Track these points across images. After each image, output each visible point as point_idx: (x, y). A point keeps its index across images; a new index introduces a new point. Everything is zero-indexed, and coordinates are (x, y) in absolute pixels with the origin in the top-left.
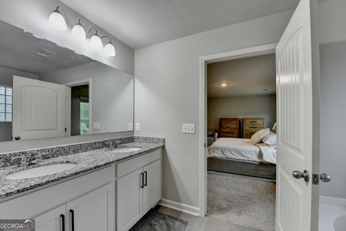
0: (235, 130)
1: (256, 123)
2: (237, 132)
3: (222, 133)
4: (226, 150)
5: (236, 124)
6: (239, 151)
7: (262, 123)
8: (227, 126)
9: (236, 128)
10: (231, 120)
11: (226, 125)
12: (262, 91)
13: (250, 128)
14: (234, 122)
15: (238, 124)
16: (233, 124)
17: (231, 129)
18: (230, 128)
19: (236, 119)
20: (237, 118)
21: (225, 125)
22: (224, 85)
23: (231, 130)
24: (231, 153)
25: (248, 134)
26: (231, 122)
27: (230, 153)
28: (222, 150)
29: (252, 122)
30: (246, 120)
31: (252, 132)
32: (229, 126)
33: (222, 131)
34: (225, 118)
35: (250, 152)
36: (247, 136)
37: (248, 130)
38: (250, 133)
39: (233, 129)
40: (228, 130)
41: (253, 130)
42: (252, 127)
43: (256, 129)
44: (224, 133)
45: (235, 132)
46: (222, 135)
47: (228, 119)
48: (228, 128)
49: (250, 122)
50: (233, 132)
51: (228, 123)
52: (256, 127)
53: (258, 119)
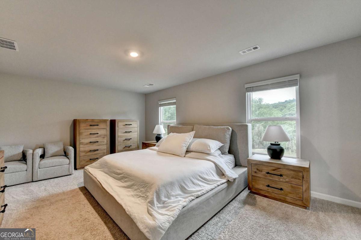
0: (104, 138)
2: (107, 141)
4: (185, 182)
5: (104, 128)
7: (137, 126)
9: (105, 135)
10: (98, 122)
11: (90, 130)
13: (124, 133)
14: (102, 126)
15: (108, 129)
16: (102, 129)
17: (97, 137)
18: (96, 135)
19: (105, 121)
20: (107, 120)
21: (88, 132)
23: (97, 138)
24: (193, 183)
25: (122, 141)
26: (98, 125)
28: (180, 184)
29: (126, 125)
30: (119, 122)
31: (126, 139)
32: (94, 131)
33: (82, 143)
34: (87, 120)
35: (210, 171)
36: (120, 145)
37: (121, 137)
38: (124, 140)
39: (100, 136)
40: (93, 139)
41: (128, 136)
42: (126, 132)
43: (130, 134)
44: (85, 145)
45: (104, 142)
46: (82, 149)
47: (93, 120)
48: (92, 136)
49: (125, 125)
50: (101, 142)
51: (92, 127)
52: (131, 132)
53: (132, 121)
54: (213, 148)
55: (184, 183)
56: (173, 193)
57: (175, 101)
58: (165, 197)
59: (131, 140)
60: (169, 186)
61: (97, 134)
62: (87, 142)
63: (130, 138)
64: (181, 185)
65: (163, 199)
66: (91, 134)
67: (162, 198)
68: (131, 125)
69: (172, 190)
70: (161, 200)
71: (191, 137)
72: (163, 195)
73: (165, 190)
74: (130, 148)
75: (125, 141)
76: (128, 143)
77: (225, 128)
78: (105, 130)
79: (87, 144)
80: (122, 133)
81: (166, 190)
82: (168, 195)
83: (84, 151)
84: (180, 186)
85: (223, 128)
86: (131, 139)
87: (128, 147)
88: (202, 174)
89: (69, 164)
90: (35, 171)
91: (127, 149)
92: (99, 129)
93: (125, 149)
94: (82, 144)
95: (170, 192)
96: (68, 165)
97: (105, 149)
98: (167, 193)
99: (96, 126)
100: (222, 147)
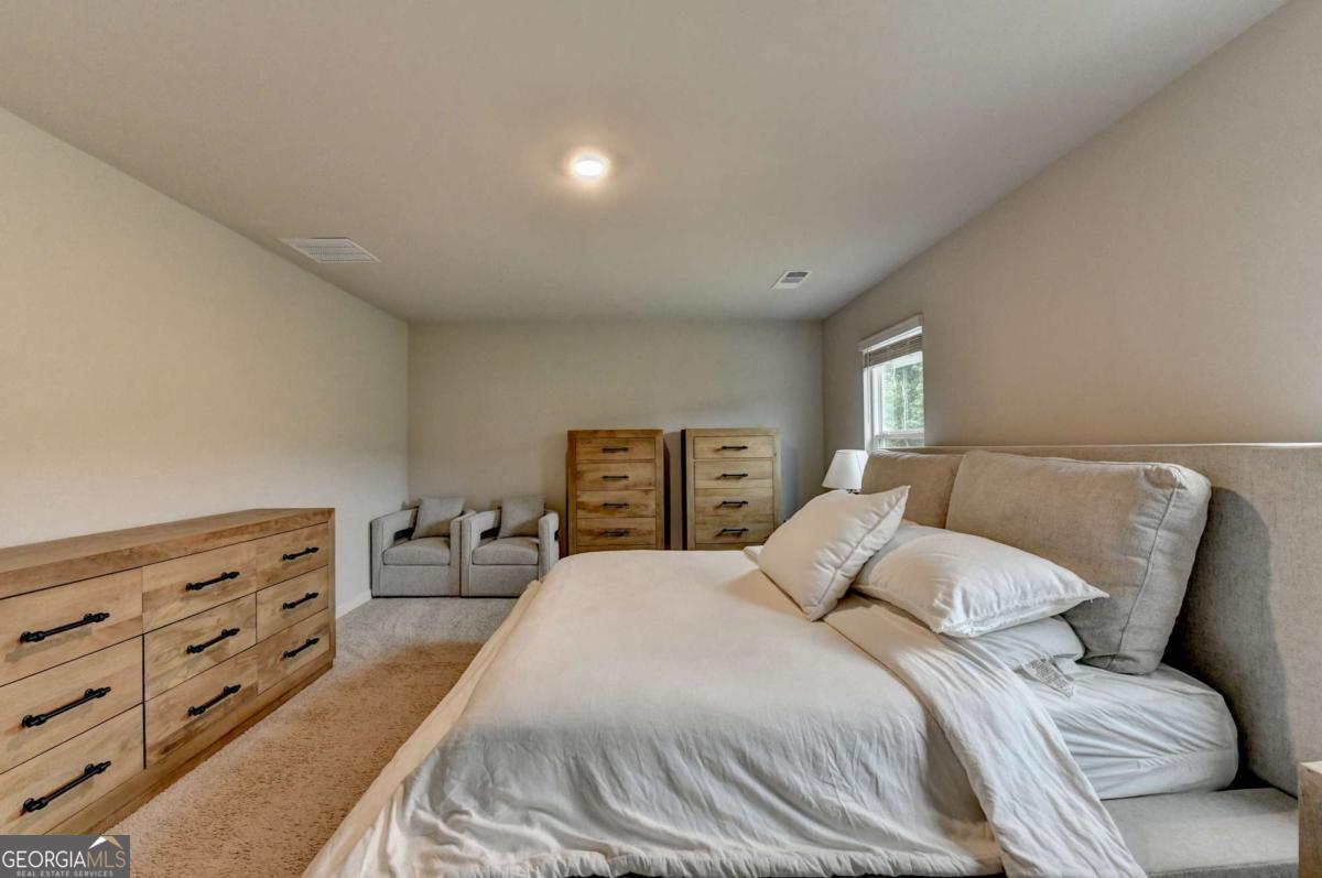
0: (647, 492)
1: (743, 454)
2: (657, 505)
3: (581, 513)
5: (647, 461)
6: (748, 748)
7: (770, 454)
8: (607, 474)
9: (650, 484)
10: (627, 440)
11: (602, 466)
12: (780, 286)
13: (718, 478)
14: (641, 451)
15: (660, 462)
16: (641, 461)
17: (626, 488)
18: (623, 482)
19: (650, 435)
20: (658, 432)
21: (598, 470)
22: (589, 169)
23: (625, 493)
24: (672, 782)
25: (710, 510)
26: (625, 450)
27: (664, 789)
28: (575, 758)
29: (724, 448)
30: (696, 440)
31: (725, 503)
32: (615, 470)
33: (583, 503)
34: (595, 432)
35: (851, 754)
36: (704, 523)
37: (707, 492)
38: (718, 507)
39: (635, 485)
40: (611, 496)
41: (733, 490)
42: (725, 475)
43: (742, 483)
44: (590, 511)
45: (646, 506)
46: (582, 524)
47: (611, 433)
48: (610, 484)
49: (718, 450)
50: (637, 506)
51: (610, 456)
52: (744, 475)
53: (752, 433)
54: (973, 602)
55: (605, 757)
56: (515, 791)
57: (917, 331)
58: (470, 790)
59: (745, 507)
60: (510, 745)
61: (626, 477)
62: (599, 504)
63: (740, 499)
64: (578, 766)
65: (456, 794)
66: (605, 477)
67: (452, 788)
68: (745, 448)
69: (515, 773)
70: (443, 796)
71: (876, 518)
72: (463, 776)
73: (482, 758)
74: (742, 539)
75: (723, 511)
76: (736, 519)
77: (1134, 475)
78: (649, 467)
79: (596, 509)
80: (711, 480)
81: (485, 757)
82: (485, 784)
83: (590, 532)
84: (574, 769)
85: (1126, 475)
86: (745, 503)
87: (734, 534)
88: (767, 750)
89: (538, 564)
90: (464, 568)
91: (732, 539)
92: (630, 461)
93: (722, 540)
94: (584, 509)
95: (499, 775)
96: (535, 568)
97: (650, 533)
98: (488, 777)
99: (622, 453)
100: (1085, 606)
